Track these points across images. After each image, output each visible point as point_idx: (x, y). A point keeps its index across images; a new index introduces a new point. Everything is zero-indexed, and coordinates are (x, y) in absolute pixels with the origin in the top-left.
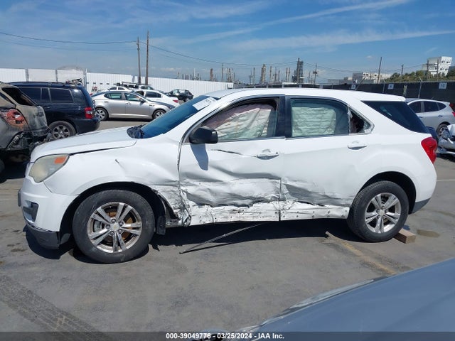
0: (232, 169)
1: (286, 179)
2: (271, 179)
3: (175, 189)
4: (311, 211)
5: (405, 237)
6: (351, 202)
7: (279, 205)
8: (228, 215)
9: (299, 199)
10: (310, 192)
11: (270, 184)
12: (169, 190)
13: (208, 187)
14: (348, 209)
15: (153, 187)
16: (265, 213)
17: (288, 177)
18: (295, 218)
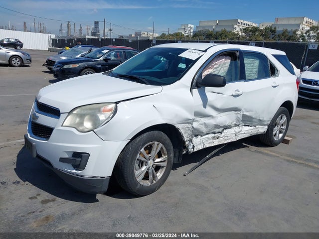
0: (219, 106)
1: (244, 110)
2: (236, 111)
3: (190, 126)
4: (250, 131)
5: (289, 141)
6: (269, 123)
7: (236, 129)
8: (211, 141)
9: (245, 124)
10: (253, 118)
11: (235, 115)
12: (186, 127)
13: (205, 122)
14: (267, 127)
15: (177, 126)
16: (229, 136)
17: (245, 109)
18: (243, 137)
